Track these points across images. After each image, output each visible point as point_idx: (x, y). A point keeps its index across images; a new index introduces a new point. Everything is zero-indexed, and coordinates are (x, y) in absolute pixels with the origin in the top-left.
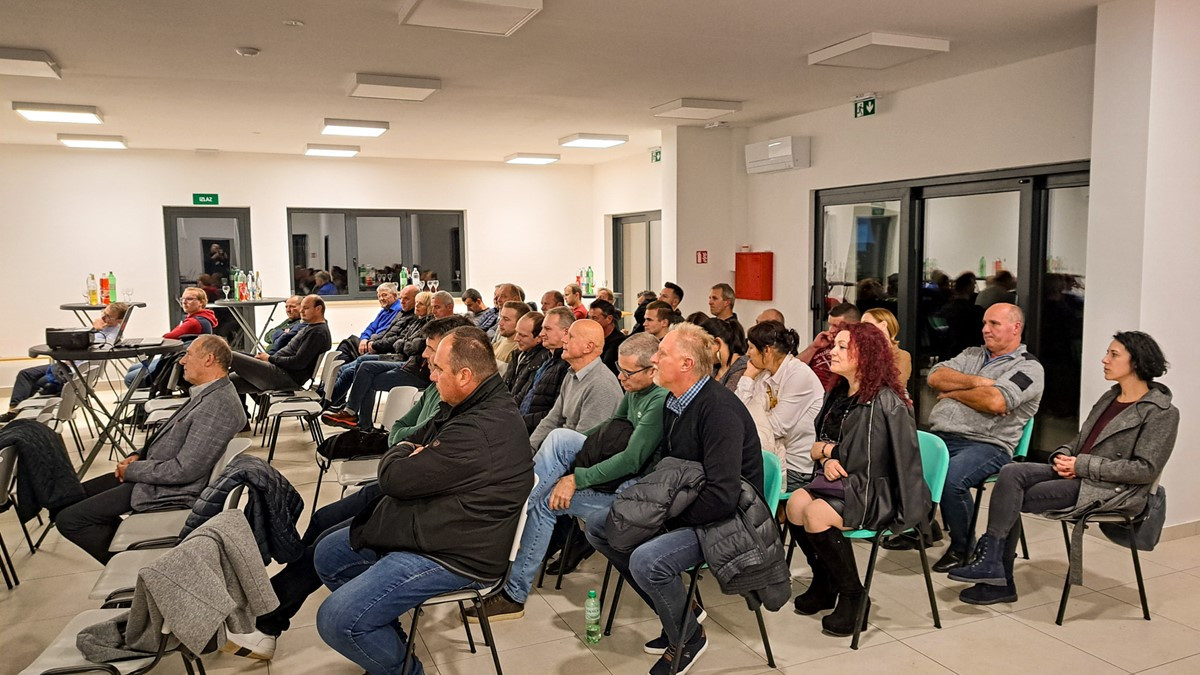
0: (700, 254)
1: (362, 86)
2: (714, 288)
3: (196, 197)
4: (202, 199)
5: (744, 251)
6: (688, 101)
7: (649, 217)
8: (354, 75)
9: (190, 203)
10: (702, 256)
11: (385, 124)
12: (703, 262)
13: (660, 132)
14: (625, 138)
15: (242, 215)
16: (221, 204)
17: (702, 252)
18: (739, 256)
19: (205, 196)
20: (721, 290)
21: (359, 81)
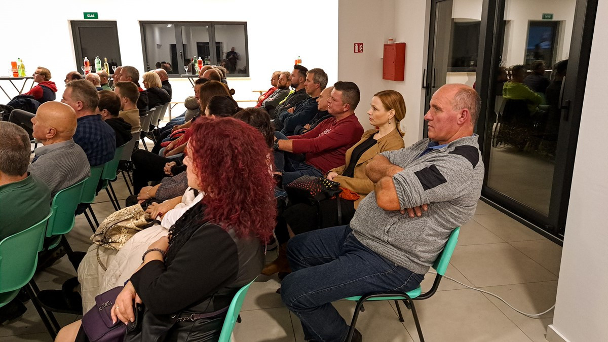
0: (357, 46)
3: (85, 14)
4: (89, 16)
9: (82, 18)
10: (359, 48)
12: (359, 51)
15: (113, 25)
16: (101, 18)
17: (359, 44)
18: (385, 47)
19: (91, 14)
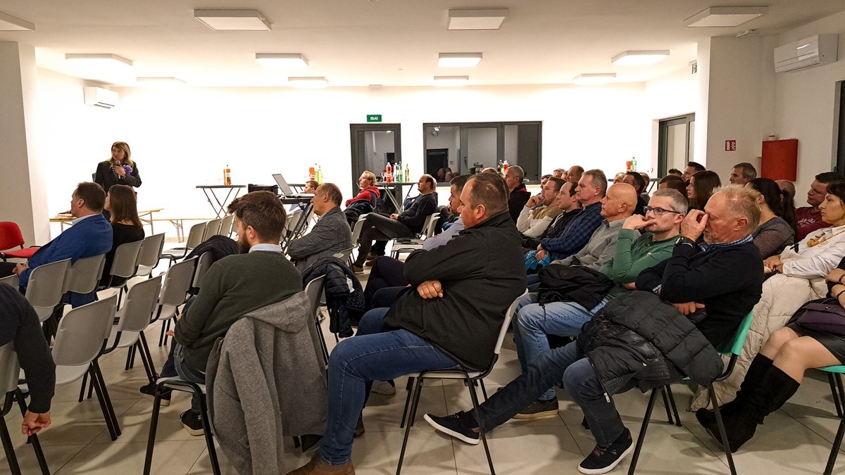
0: (728, 143)
1: (453, 19)
2: (736, 167)
3: (369, 117)
4: (372, 118)
5: (771, 139)
6: (717, 9)
7: (688, 119)
8: (447, 12)
9: (364, 121)
10: (731, 145)
11: (479, 54)
12: (731, 149)
13: (697, 44)
14: (667, 52)
15: (396, 128)
16: (384, 121)
17: (731, 142)
18: (766, 144)
19: (374, 116)
20: (742, 168)
21: (451, 16)
